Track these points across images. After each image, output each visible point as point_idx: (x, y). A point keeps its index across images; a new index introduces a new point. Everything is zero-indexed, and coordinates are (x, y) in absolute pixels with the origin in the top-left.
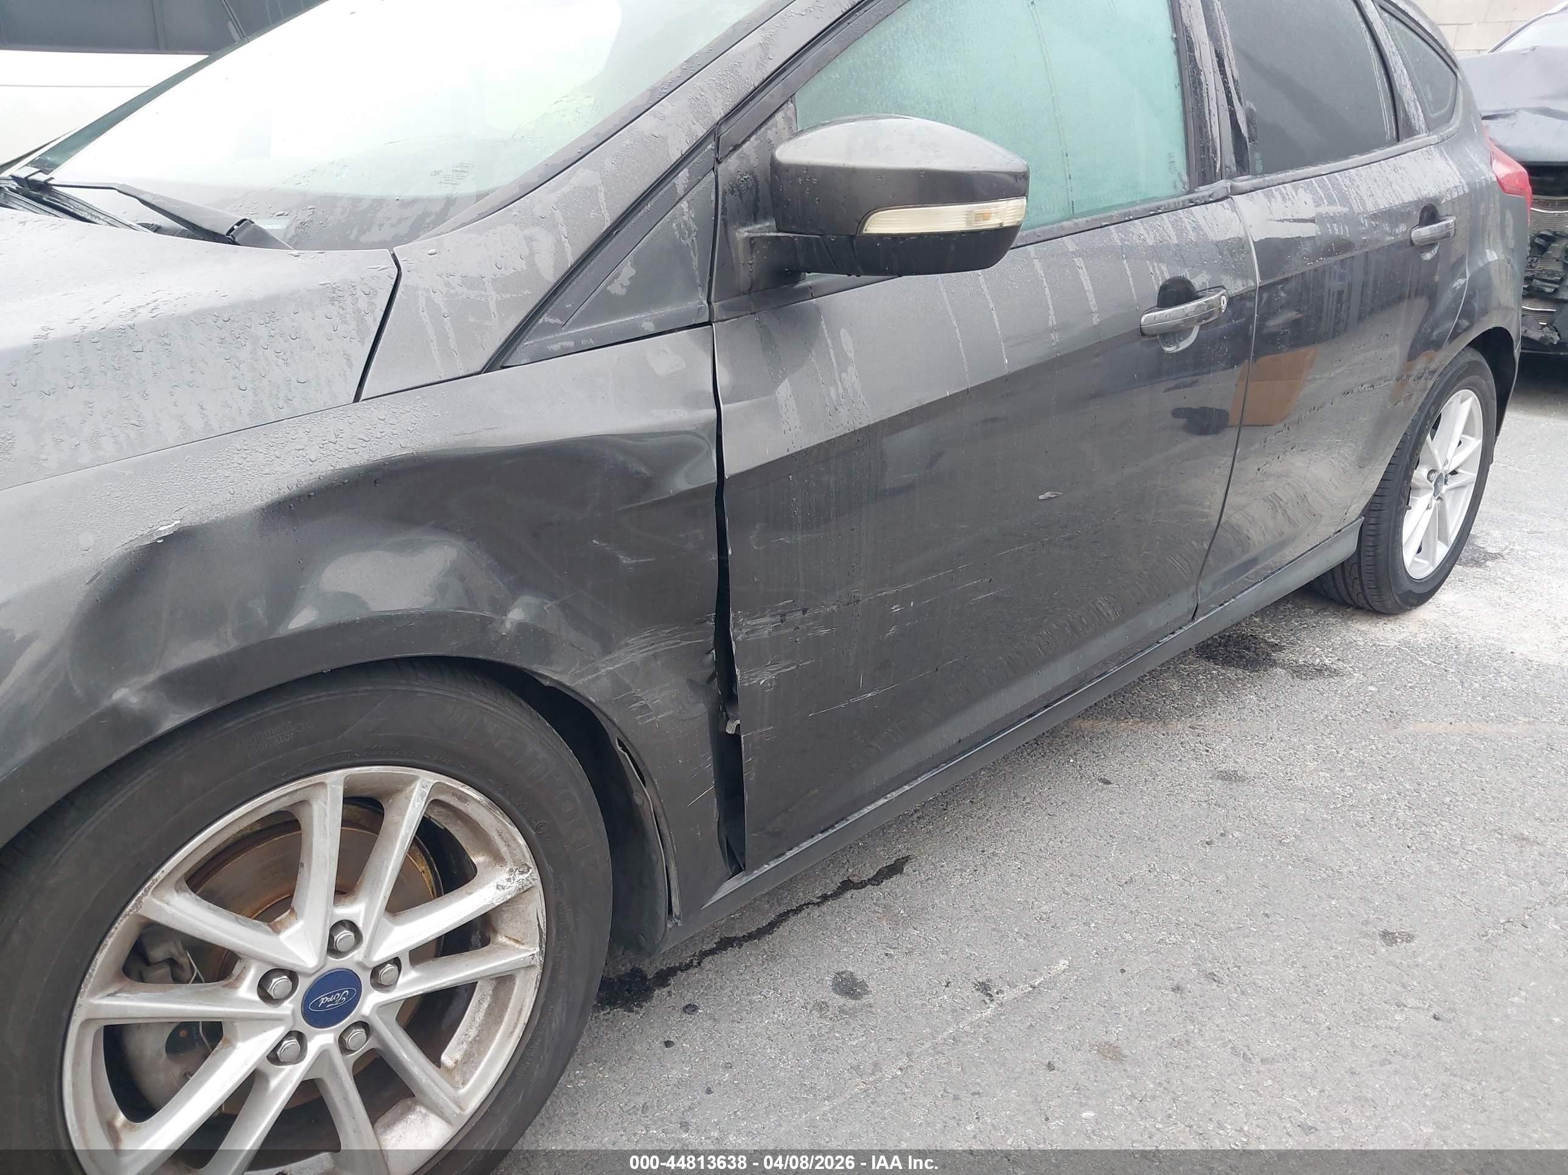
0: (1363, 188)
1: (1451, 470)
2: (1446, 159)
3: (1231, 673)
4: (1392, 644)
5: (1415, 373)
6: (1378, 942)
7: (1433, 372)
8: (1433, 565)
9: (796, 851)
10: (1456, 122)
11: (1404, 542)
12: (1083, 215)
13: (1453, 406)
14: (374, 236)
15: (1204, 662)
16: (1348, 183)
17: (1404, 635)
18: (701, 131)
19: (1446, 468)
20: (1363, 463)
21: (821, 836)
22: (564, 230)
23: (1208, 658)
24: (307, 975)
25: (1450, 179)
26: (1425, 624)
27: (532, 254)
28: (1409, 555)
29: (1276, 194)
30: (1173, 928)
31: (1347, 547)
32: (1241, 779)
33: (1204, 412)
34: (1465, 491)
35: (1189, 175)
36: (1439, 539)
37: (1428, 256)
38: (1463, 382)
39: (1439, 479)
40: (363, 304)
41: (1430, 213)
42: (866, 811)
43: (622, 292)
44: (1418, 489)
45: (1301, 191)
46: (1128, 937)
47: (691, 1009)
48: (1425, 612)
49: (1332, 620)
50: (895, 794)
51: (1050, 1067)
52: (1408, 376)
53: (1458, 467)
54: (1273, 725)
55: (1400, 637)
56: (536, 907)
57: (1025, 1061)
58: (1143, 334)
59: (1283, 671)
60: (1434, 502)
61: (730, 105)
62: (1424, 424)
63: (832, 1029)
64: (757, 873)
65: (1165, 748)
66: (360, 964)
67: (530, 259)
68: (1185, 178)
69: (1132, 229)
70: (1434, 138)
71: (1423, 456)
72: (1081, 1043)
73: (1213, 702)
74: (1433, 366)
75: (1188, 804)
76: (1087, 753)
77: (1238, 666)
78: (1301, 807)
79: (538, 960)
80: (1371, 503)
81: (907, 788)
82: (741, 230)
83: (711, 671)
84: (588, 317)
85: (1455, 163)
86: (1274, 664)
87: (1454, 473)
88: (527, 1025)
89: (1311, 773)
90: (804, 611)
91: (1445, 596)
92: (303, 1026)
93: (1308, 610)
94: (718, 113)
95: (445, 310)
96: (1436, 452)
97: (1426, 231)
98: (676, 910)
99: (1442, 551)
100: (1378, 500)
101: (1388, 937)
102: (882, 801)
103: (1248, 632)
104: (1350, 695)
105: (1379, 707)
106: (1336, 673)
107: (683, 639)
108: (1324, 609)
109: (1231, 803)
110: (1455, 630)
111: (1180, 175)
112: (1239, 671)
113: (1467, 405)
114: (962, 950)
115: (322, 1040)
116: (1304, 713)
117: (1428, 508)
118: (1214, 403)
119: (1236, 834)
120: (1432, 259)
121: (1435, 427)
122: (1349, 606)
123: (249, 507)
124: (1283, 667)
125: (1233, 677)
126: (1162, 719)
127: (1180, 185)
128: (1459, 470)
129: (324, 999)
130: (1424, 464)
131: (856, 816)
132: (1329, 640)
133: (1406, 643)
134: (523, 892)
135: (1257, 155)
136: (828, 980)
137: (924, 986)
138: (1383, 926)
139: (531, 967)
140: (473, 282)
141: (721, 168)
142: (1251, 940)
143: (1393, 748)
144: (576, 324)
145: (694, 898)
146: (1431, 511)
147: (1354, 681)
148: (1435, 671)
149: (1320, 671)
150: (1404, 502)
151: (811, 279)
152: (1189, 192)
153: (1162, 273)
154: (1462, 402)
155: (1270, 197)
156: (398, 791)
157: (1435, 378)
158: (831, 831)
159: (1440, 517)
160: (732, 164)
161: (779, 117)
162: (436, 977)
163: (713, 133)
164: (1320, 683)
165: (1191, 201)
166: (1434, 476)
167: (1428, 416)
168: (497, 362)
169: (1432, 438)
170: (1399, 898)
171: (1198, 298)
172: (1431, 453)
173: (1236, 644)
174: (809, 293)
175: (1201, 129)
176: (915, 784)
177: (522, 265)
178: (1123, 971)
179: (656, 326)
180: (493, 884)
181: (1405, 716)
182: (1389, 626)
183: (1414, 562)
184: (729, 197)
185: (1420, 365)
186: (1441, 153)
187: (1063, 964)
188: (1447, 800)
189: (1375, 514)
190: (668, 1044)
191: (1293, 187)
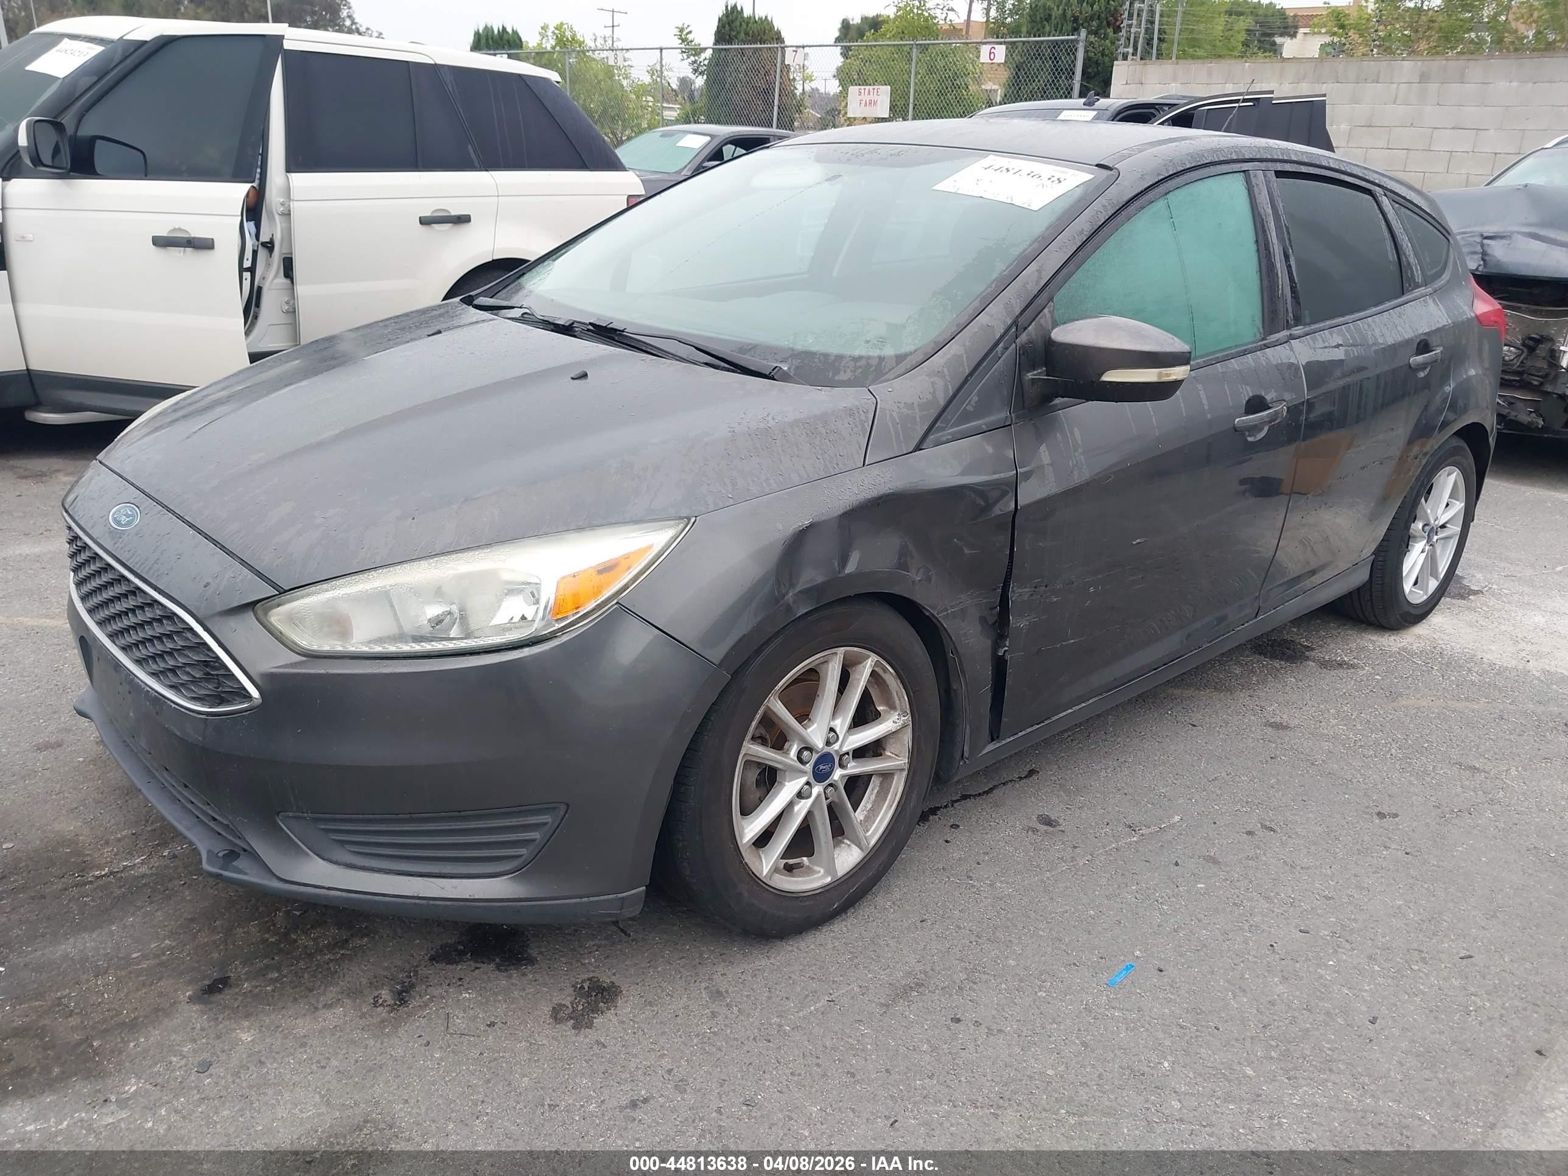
0: (1377, 331)
1: (1441, 524)
2: (1438, 305)
3: (1277, 664)
4: (1394, 649)
5: (1412, 454)
6: (1375, 816)
7: (1425, 454)
8: (1426, 594)
9: (1023, 733)
10: (1446, 276)
11: (1404, 574)
12: (1201, 357)
13: (1442, 477)
14: (843, 377)
15: (1257, 656)
16: (1366, 326)
17: (1403, 644)
18: (1009, 322)
19: (1436, 523)
20: (1373, 517)
21: (1038, 726)
22: (948, 378)
23: (1260, 654)
24: (817, 752)
25: (1440, 320)
26: (1419, 637)
27: (934, 392)
28: (1408, 586)
29: (1319, 338)
30: (1244, 804)
31: (1362, 576)
32: (1287, 727)
33: (1265, 480)
34: (1452, 540)
35: (1263, 327)
36: (1431, 575)
37: (1422, 375)
38: (1449, 461)
39: (1431, 531)
40: (863, 418)
41: (1424, 346)
42: (1061, 715)
43: (972, 409)
44: (1415, 537)
45: (1335, 335)
46: (1216, 807)
47: (955, 826)
48: (1420, 629)
49: (1350, 632)
50: (1077, 707)
51: (1177, 864)
52: (1407, 457)
53: (1446, 523)
54: (1307, 697)
55: (1399, 645)
56: (907, 737)
57: (1161, 861)
58: (1236, 430)
59: (1314, 664)
60: (1427, 548)
61: (1023, 306)
62: (1418, 492)
63: (1042, 841)
64: (1004, 742)
65: (1233, 707)
66: (836, 751)
67: (933, 394)
68: (1261, 330)
69: (1230, 366)
70: (1429, 290)
71: (1419, 513)
72: (1194, 855)
73: (1265, 682)
74: (1425, 450)
75: (1250, 740)
76: (1179, 708)
77: (1282, 659)
78: (1326, 745)
79: (907, 767)
80: (1380, 545)
81: (1084, 705)
82: (1029, 374)
83: (996, 618)
84: (958, 423)
85: (1444, 307)
86: (1307, 658)
87: (1443, 526)
88: (899, 802)
89: (1333, 726)
90: (1046, 586)
91: (1436, 619)
92: (812, 781)
93: (1332, 625)
94: (1017, 311)
95: (898, 420)
96: (1429, 511)
97: (1420, 358)
98: (966, 754)
99: (1433, 585)
100: (1385, 543)
101: (1381, 815)
102: (1070, 711)
103: (1288, 637)
104: (1362, 680)
105: (1382, 689)
106: (1352, 666)
107: (985, 598)
108: (1345, 625)
109: (1279, 741)
110: (1441, 642)
111: (1258, 329)
112: (1283, 663)
113: (1453, 477)
114: (1113, 808)
115: (817, 789)
116: (1329, 690)
117: (1422, 552)
118: (1275, 474)
119: (1283, 758)
120: (1425, 377)
121: (1429, 492)
122: (1362, 622)
123: (836, 515)
124: (1314, 662)
125: (1278, 666)
126: (1230, 690)
127: (1258, 335)
128: (1448, 525)
129: (822, 767)
130: (1420, 519)
131: (1056, 717)
132: (1347, 645)
133: (1404, 649)
134: (904, 726)
135: (1307, 312)
136: (1034, 818)
137: (1093, 824)
138: (1379, 809)
139: (903, 770)
140: (910, 406)
141: (1018, 341)
142: (1294, 812)
143: (1391, 714)
144: (952, 427)
145: (974, 749)
146: (1424, 554)
147: (1365, 672)
148: (1424, 668)
149: (1341, 665)
150: (1404, 546)
151: (1058, 401)
152: (1264, 339)
153: (1247, 393)
154: (1448, 475)
155: (1314, 340)
156: (860, 663)
157: (1427, 457)
158: (1042, 724)
159: (1431, 560)
160: (1023, 338)
161: (1046, 311)
162: (864, 767)
163: (1015, 323)
164: (1341, 672)
165: (1265, 345)
166: (1427, 528)
167: (1423, 485)
168: (918, 448)
169: (1426, 501)
170: (1389, 796)
171: (1269, 408)
172: (1426, 512)
173: (1280, 645)
174: (1056, 409)
175: (1272, 299)
176: (1088, 703)
177: (930, 397)
178: (1215, 823)
179: (987, 427)
180: (891, 720)
181: (1401, 695)
182: (1393, 638)
183: (1411, 591)
184: (1023, 357)
185: (1416, 449)
186: (1434, 301)
187: (1177, 818)
188: (1426, 745)
189: (1383, 554)
190: (947, 841)
191: (1330, 333)
